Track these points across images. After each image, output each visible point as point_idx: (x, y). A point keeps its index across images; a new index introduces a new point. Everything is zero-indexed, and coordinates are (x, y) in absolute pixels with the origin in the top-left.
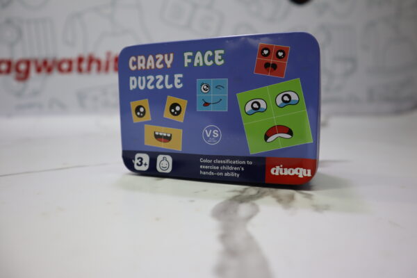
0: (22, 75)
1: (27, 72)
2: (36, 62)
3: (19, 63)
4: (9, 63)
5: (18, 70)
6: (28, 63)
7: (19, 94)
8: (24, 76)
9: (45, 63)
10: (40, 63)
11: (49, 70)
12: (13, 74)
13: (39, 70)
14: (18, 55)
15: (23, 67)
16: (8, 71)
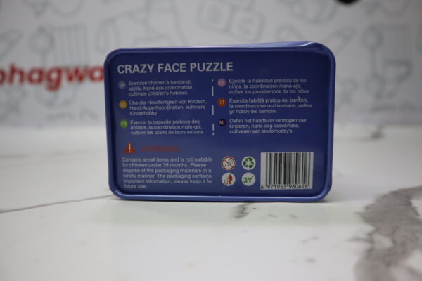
0: (53, 84)
1: (58, 81)
2: (67, 70)
3: (51, 71)
4: (41, 72)
5: (49, 79)
6: (59, 71)
7: (50, 104)
8: (55, 86)
9: (77, 71)
10: (72, 70)
11: (81, 79)
12: (45, 83)
13: (70, 79)
14: (50, 63)
15: (54, 76)
16: (40, 80)
